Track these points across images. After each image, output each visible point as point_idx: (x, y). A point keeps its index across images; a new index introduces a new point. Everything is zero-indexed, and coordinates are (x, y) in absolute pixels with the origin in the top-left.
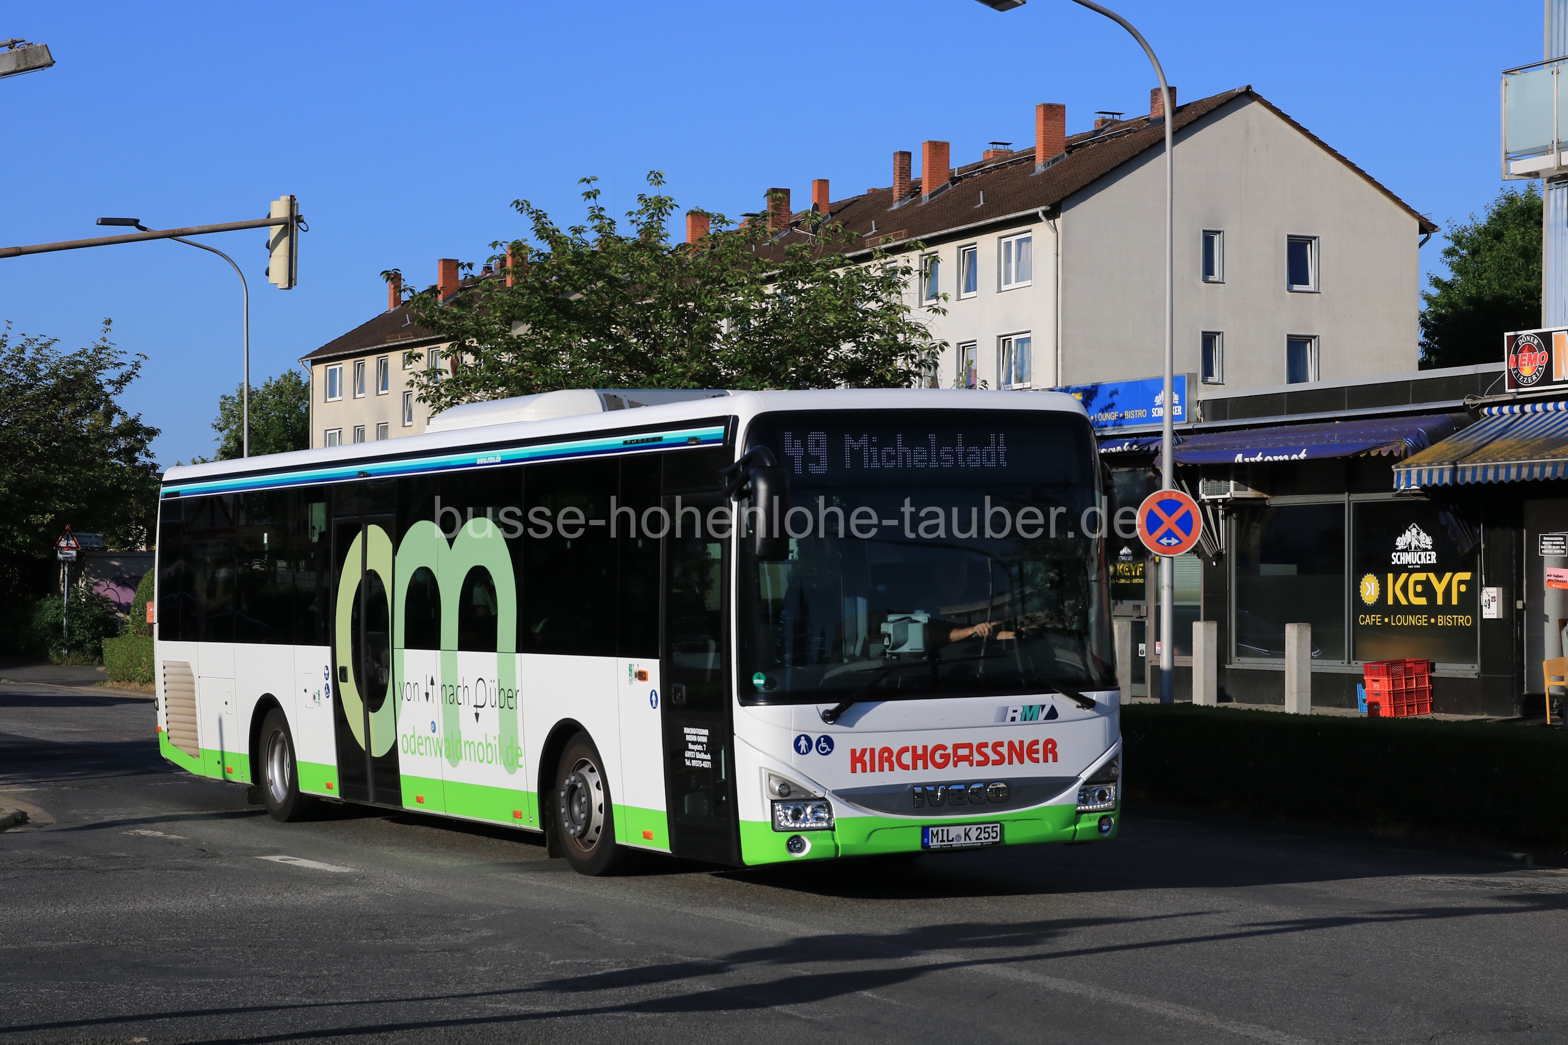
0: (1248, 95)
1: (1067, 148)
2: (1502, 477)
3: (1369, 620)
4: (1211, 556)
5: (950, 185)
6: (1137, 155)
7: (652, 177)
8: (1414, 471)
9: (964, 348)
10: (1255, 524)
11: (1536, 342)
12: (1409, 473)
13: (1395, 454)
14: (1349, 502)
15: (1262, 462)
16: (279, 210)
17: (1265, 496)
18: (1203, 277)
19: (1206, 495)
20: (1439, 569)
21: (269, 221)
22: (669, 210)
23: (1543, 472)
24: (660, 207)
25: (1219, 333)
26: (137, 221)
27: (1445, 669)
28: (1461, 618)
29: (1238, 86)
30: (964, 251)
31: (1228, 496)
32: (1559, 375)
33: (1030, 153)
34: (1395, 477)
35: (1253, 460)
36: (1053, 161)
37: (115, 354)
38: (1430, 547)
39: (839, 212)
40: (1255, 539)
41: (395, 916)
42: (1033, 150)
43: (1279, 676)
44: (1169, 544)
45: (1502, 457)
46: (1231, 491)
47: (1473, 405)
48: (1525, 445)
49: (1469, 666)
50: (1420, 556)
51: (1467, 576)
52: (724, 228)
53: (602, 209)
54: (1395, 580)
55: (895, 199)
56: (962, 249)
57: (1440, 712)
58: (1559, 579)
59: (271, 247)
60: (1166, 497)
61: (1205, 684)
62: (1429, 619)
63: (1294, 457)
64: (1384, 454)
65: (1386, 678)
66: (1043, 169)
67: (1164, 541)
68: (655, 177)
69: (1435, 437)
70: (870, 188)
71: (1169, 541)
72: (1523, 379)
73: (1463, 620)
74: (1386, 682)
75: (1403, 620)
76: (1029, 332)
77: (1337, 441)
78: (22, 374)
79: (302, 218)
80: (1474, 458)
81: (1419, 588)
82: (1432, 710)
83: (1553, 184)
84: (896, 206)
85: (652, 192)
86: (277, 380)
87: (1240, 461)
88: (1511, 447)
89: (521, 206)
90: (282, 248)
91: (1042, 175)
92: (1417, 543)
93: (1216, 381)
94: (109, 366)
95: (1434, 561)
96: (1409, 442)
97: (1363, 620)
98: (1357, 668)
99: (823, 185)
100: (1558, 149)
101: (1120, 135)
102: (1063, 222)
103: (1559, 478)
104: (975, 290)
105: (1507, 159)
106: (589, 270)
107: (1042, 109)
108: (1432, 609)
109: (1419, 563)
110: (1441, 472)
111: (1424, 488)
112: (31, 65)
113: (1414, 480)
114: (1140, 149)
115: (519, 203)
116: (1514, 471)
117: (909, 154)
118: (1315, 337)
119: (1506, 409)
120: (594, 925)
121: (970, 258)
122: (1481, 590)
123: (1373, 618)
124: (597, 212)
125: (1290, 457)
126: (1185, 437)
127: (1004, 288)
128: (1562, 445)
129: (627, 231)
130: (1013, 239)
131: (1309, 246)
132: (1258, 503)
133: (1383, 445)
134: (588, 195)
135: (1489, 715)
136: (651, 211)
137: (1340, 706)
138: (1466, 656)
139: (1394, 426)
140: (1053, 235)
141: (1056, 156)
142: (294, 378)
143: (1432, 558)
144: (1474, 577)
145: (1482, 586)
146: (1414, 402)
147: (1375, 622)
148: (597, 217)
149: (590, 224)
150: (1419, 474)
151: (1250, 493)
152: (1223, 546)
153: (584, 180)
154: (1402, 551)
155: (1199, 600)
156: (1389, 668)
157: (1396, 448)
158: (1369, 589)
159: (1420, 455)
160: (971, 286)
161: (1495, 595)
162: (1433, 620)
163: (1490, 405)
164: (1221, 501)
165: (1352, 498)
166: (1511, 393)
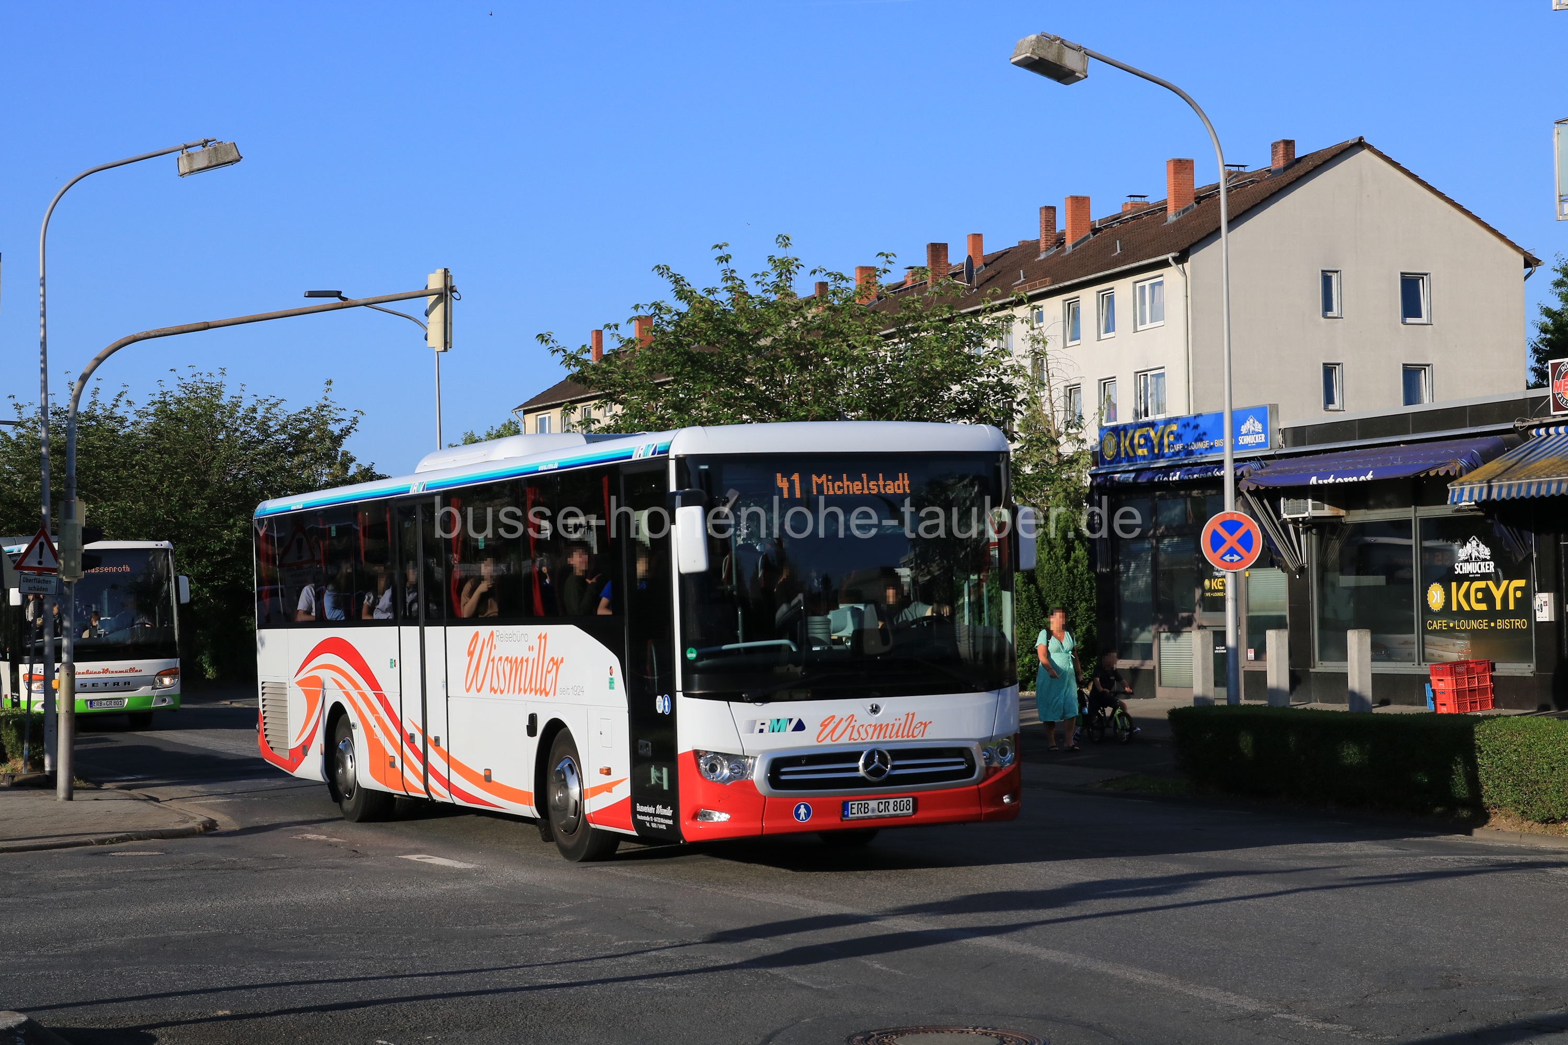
0: (1360, 144)
1: (1196, 198)
2: (1543, 492)
3: (1436, 625)
4: (1294, 569)
5: (1091, 236)
6: (1259, 203)
7: (780, 240)
8: (1467, 488)
9: (1105, 384)
10: (1332, 541)
12: (1462, 490)
13: (1452, 474)
14: (1416, 518)
15: (1334, 484)
16: (435, 282)
17: (1342, 512)
18: (1323, 313)
19: (1288, 514)
20: (1497, 578)
21: (427, 292)
22: (796, 270)
24: (785, 268)
25: (1338, 364)
26: (340, 293)
27: (1504, 669)
28: (1518, 622)
29: (1352, 138)
30: (1103, 295)
31: (1306, 515)
33: (1163, 204)
34: (1450, 495)
35: (1326, 482)
36: (1184, 211)
37: (336, 411)
38: (1488, 558)
39: (992, 263)
40: (1335, 553)
41: (494, 905)
42: (1165, 202)
43: (1343, 677)
44: (1232, 561)
45: (1544, 474)
46: (1309, 509)
47: (1521, 427)
48: (1565, 463)
49: (1525, 665)
50: (1480, 565)
51: (1521, 583)
52: (843, 284)
53: (733, 271)
54: (1458, 588)
55: (1042, 250)
56: (1101, 294)
57: (1500, 707)
59: (428, 314)
60: (1228, 518)
62: (1489, 623)
63: (1362, 478)
64: (1441, 474)
65: (1450, 678)
66: (1175, 219)
67: (1227, 558)
68: (783, 239)
69: (1487, 457)
70: (1021, 240)
71: (1232, 558)
73: (1520, 623)
74: (1450, 682)
75: (1466, 624)
76: (1163, 368)
77: (1400, 463)
78: (255, 431)
79: (454, 289)
80: (1519, 476)
81: (1480, 595)
82: (1493, 706)
84: (1043, 256)
85: (780, 254)
86: (498, 429)
87: (1315, 483)
88: (1553, 464)
89: (662, 270)
90: (437, 314)
91: (1173, 224)
92: (1477, 554)
93: (1338, 408)
94: (330, 422)
95: (1492, 570)
96: (1463, 462)
97: (1431, 625)
98: (1425, 669)
99: (977, 239)
101: (1244, 186)
102: (1192, 266)
104: (1114, 330)
105: (1561, 201)
107: (1172, 164)
108: (1491, 614)
109: (1479, 572)
111: (1475, 501)
112: (221, 161)
113: (1466, 497)
114: (1261, 198)
115: (660, 268)
117: (1054, 208)
118: (1428, 365)
119: (1552, 430)
120: (664, 910)
121: (1108, 301)
122: (1535, 595)
123: (1441, 622)
124: (728, 273)
125: (1358, 479)
126: (1268, 462)
127: (1139, 328)
129: (754, 290)
130: (1147, 283)
131: (1421, 282)
132: (1335, 520)
133: (1440, 465)
134: (721, 259)
136: (780, 271)
137: (1412, 704)
138: (1523, 656)
139: (1450, 448)
140: (1183, 279)
141: (1186, 207)
142: (513, 427)
143: (1491, 567)
144: (1528, 584)
145: (1535, 592)
146: (1471, 425)
147: (1441, 626)
148: (727, 279)
149: (724, 284)
150: (1470, 491)
151: (1327, 511)
152: (1305, 560)
153: (717, 246)
155: (1285, 610)
156: (1452, 669)
157: (1451, 468)
158: (1436, 596)
159: (1473, 473)
160: (1110, 327)
161: (1547, 600)
162: (1492, 624)
163: (1538, 427)
164: (1300, 520)
165: (1417, 515)
166: (1556, 415)
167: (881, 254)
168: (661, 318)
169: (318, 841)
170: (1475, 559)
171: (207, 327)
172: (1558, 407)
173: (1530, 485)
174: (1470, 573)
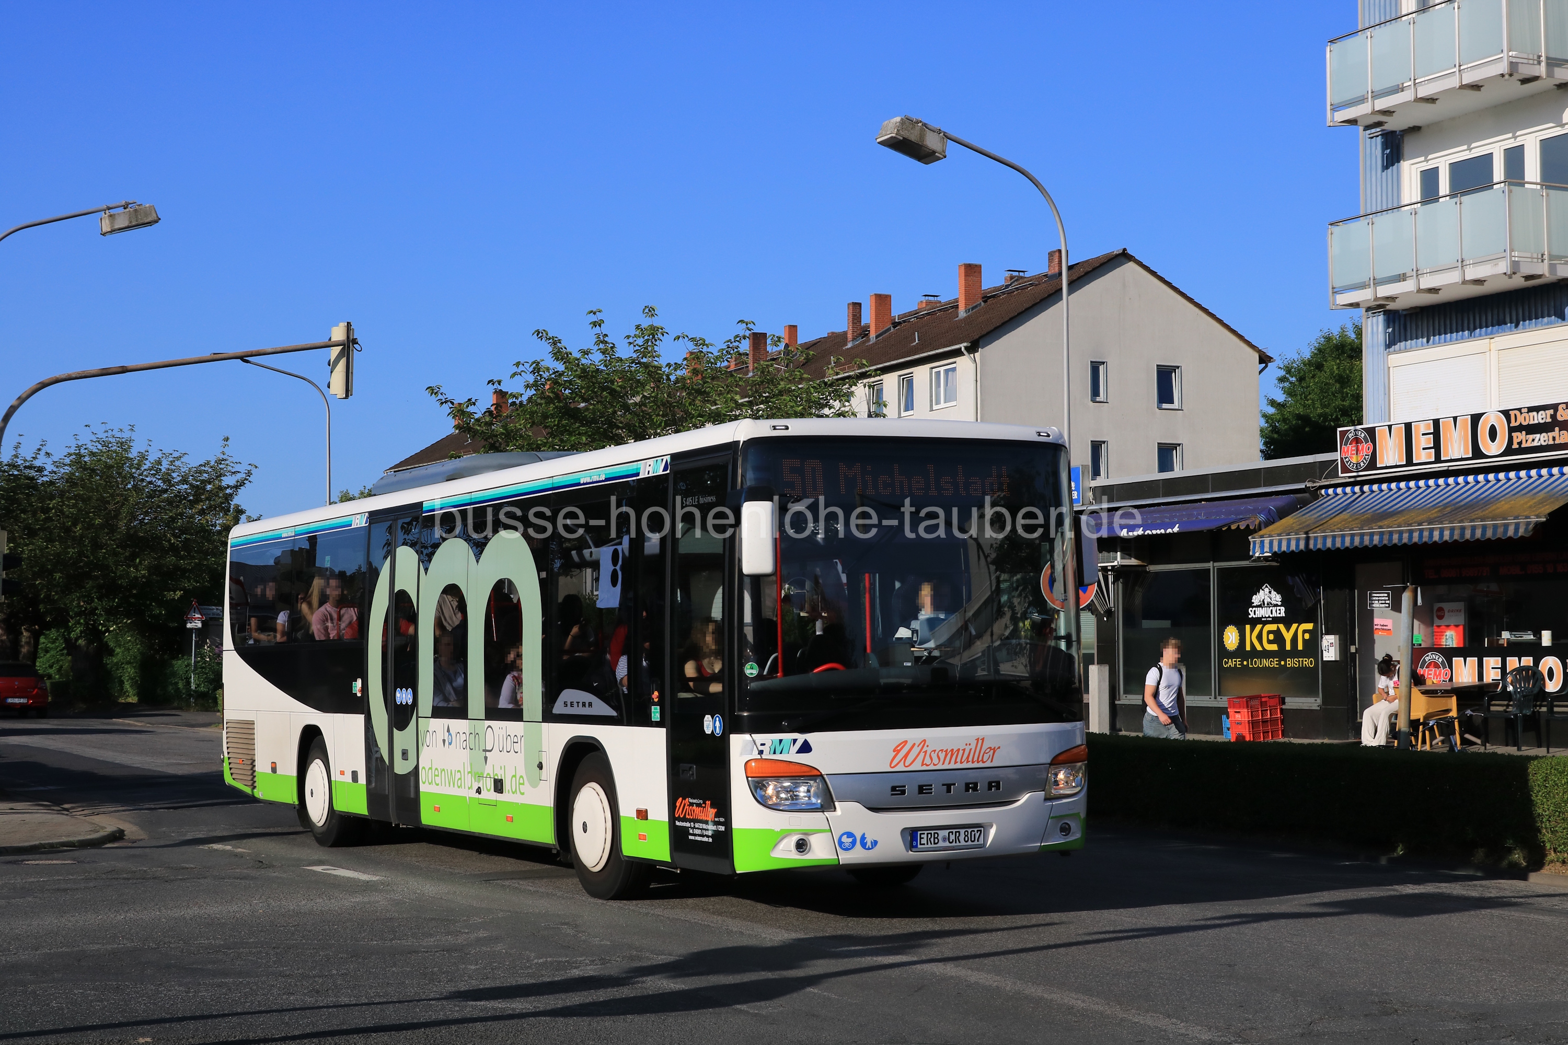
0: (1124, 257)
1: (983, 298)
2: (1338, 545)
3: (1231, 663)
4: (1102, 612)
5: (892, 328)
6: (1038, 303)
7: (647, 310)
8: (1267, 541)
10: (1137, 588)
11: (1363, 435)
12: (1262, 542)
13: (1251, 528)
14: (1214, 567)
15: (1143, 535)
16: (338, 334)
17: (1145, 564)
18: (1091, 398)
20: (1287, 621)
21: (330, 343)
22: (661, 337)
23: (1371, 540)
24: (653, 333)
25: (1104, 442)
27: (1294, 702)
29: (1116, 250)
31: (1115, 563)
32: (1382, 462)
33: (954, 303)
34: (1251, 546)
35: (1135, 534)
36: (973, 309)
37: (232, 465)
38: (1280, 603)
40: (1138, 600)
42: (956, 301)
45: (1338, 529)
46: (1118, 560)
47: (1313, 487)
48: (1356, 519)
49: (1312, 700)
51: (1310, 626)
52: (705, 349)
53: (606, 335)
54: (1252, 631)
55: (849, 340)
56: (902, 378)
57: (1289, 737)
58: (1384, 628)
59: (333, 365)
61: (1099, 716)
62: (1280, 661)
63: (1169, 531)
64: (1242, 528)
65: (1246, 710)
66: (965, 315)
68: (649, 310)
69: (1283, 513)
70: (830, 331)
73: (1307, 662)
74: (1246, 713)
75: (1258, 663)
77: (1203, 518)
78: (160, 481)
79: (356, 341)
81: (1271, 637)
82: (1283, 736)
83: (1370, 312)
84: (850, 345)
85: (646, 322)
87: (1126, 535)
88: (1345, 520)
89: (541, 335)
90: (342, 364)
91: (963, 320)
92: (1269, 600)
94: (228, 474)
95: (1283, 614)
96: (1262, 518)
97: (1227, 663)
98: (1222, 702)
99: (793, 329)
100: (1374, 284)
101: (1025, 288)
102: (981, 355)
103: (1385, 545)
104: (912, 409)
105: (1334, 293)
106: (594, 383)
107: (963, 268)
108: (1282, 654)
110: (1289, 541)
111: (1275, 554)
112: (140, 222)
113: (1267, 549)
114: (1040, 299)
115: (538, 332)
116: (1348, 540)
117: (859, 304)
118: (1179, 445)
119: (1339, 490)
121: (908, 384)
122: (1322, 638)
123: (1235, 661)
124: (601, 337)
125: (1166, 531)
127: (933, 407)
128: (1385, 519)
129: (625, 351)
130: (942, 369)
131: (1173, 373)
132: (1140, 569)
133: (1241, 520)
134: (595, 324)
135: (1329, 739)
136: (646, 337)
137: (1208, 733)
138: (1310, 691)
139: (1250, 504)
140: (973, 366)
141: (975, 304)
144: (1315, 627)
145: (1322, 634)
146: (1265, 485)
147: (1236, 665)
148: (602, 342)
149: (596, 347)
150: (1271, 543)
151: (1133, 562)
152: (1112, 605)
153: (592, 312)
154: (1257, 606)
155: (1094, 649)
156: (1248, 701)
157: (1251, 523)
158: (1231, 637)
159: (1271, 527)
160: (907, 405)
161: (1333, 641)
162: (1283, 663)
163: (1327, 487)
164: (1110, 568)
165: (1216, 564)
166: (1343, 477)
167: (741, 321)
168: (541, 375)
169: (224, 852)
170: (1268, 604)
171: (124, 370)
172: (1345, 470)
173: (1325, 538)
174: (1262, 617)
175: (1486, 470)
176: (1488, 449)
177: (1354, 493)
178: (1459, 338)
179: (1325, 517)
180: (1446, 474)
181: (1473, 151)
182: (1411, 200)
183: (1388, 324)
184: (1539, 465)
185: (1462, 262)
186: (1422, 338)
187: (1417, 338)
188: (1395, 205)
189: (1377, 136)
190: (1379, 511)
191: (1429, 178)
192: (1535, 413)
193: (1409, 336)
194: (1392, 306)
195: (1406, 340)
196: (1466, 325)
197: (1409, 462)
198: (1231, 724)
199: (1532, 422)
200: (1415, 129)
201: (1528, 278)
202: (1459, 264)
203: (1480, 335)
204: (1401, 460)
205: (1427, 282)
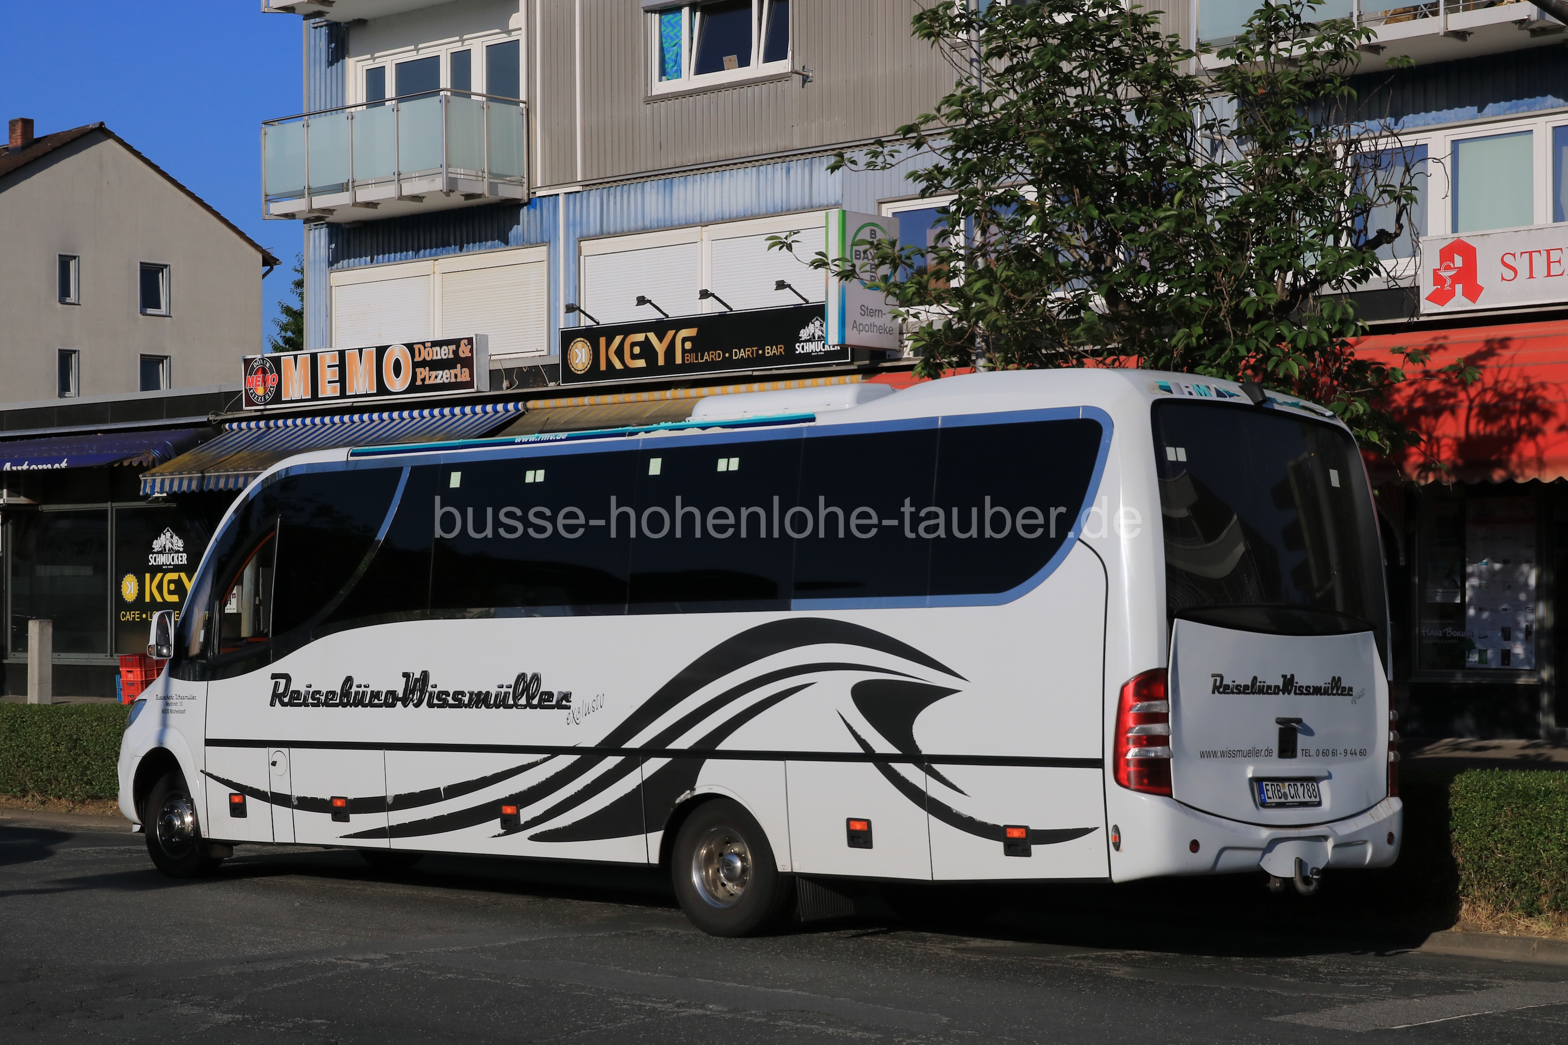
0: (100, 133)
3: (129, 616)
8: (158, 480)
10: (29, 530)
11: (268, 365)
12: (154, 481)
13: (145, 464)
14: (112, 508)
15: (28, 470)
17: (37, 503)
18: (60, 298)
20: (188, 570)
25: (75, 352)
31: (2, 501)
32: (287, 395)
34: (142, 486)
35: (20, 468)
38: (181, 549)
40: (32, 543)
45: (232, 468)
46: (5, 498)
47: (215, 421)
48: (255, 458)
50: (173, 557)
54: (152, 580)
63: (57, 466)
64: (135, 465)
65: (137, 669)
69: (180, 449)
72: (258, 398)
74: (139, 673)
77: (95, 452)
81: (172, 587)
83: (312, 224)
87: (9, 469)
88: (242, 458)
92: (171, 546)
93: (73, 393)
95: (185, 562)
96: (156, 453)
97: (124, 616)
98: (115, 661)
100: (309, 194)
105: (267, 201)
110: (181, 480)
111: (167, 493)
113: (157, 489)
118: (166, 357)
119: (244, 425)
123: (134, 614)
125: (53, 467)
131: (161, 274)
132: (30, 508)
133: (133, 456)
137: (103, 696)
139: (147, 438)
146: (168, 417)
150: (163, 482)
151: (22, 500)
154: (158, 553)
156: (141, 660)
157: (144, 459)
158: (129, 588)
159: (165, 465)
163: (231, 421)
165: (114, 504)
166: (248, 411)
170: (169, 550)
172: (250, 403)
173: (218, 478)
175: (391, 408)
176: (392, 385)
177: (259, 429)
178: (403, 257)
179: (224, 455)
180: (351, 410)
181: (421, 52)
182: (356, 100)
183: (332, 238)
184: (441, 404)
185: (399, 175)
186: (366, 256)
187: (361, 257)
188: (340, 105)
189: (321, 27)
190: (279, 449)
191: (375, 78)
192: (438, 348)
193: (352, 254)
194: (331, 219)
195: (349, 258)
196: (410, 243)
197: (315, 397)
198: (123, 686)
199: (435, 358)
200: (360, 23)
201: (468, 196)
202: (396, 178)
203: (424, 256)
204: (306, 394)
205: (364, 195)
